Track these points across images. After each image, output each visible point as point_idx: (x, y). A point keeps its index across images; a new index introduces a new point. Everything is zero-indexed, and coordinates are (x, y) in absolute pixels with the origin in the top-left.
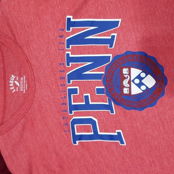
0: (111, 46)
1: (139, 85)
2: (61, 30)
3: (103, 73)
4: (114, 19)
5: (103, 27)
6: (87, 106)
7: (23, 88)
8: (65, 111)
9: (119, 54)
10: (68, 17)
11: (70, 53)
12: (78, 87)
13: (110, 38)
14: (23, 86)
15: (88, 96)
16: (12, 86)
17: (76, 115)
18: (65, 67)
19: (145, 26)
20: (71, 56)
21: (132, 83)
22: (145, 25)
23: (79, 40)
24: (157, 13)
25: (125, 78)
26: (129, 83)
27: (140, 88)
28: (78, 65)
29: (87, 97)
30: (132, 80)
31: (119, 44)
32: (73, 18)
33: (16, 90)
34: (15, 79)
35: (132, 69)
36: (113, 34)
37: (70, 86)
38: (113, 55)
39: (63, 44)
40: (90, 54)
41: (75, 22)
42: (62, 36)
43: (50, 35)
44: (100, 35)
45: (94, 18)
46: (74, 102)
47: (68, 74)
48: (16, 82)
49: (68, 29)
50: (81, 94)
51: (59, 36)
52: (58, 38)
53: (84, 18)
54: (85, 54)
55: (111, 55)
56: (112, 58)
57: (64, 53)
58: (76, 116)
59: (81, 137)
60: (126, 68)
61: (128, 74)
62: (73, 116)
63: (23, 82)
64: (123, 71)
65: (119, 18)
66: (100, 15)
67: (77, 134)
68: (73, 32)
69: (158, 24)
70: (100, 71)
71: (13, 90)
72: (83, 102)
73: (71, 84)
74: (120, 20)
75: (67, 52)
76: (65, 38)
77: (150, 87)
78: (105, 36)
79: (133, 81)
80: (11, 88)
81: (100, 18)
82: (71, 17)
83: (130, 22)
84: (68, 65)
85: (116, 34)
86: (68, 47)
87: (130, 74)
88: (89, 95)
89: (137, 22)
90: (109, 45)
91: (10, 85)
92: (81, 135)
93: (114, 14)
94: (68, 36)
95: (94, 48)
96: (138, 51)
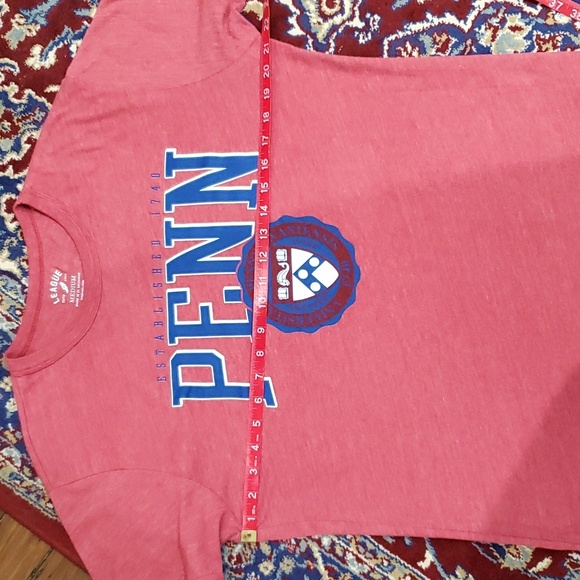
0: (252, 205)
1: (308, 282)
2: (155, 176)
3: (239, 258)
6: (206, 328)
7: (76, 297)
8: (161, 337)
10: (168, 150)
11: (172, 220)
12: (187, 290)
13: (249, 188)
14: (76, 293)
15: (207, 307)
16: (54, 293)
17: (182, 345)
18: (162, 248)
20: (174, 226)
21: (294, 277)
24: (335, 140)
25: (281, 269)
26: (289, 277)
27: (308, 286)
28: (189, 244)
29: (205, 310)
30: (293, 272)
32: (177, 153)
33: (61, 300)
34: (61, 279)
35: (294, 251)
36: (254, 182)
37: (171, 286)
38: (256, 223)
39: (159, 202)
40: (212, 221)
42: (157, 188)
44: (230, 184)
45: (217, 151)
46: (179, 319)
47: (168, 261)
48: (62, 284)
49: (169, 173)
50: (195, 302)
51: (152, 188)
52: (150, 191)
53: (199, 151)
56: (255, 228)
57: (161, 221)
58: (183, 348)
59: (189, 392)
60: (282, 248)
61: (286, 260)
62: (176, 347)
63: (76, 286)
64: (276, 255)
67: (182, 384)
68: (179, 179)
70: (233, 255)
71: (55, 299)
72: (197, 319)
73: (174, 282)
75: (166, 219)
76: (163, 191)
77: (327, 286)
78: (240, 185)
79: (296, 274)
80: (53, 296)
81: (230, 151)
82: (173, 150)
84: (169, 243)
86: (168, 208)
87: (289, 261)
88: (210, 305)
90: (248, 202)
91: (52, 290)
92: (191, 388)
94: (169, 187)
95: (220, 209)
96: (303, 215)
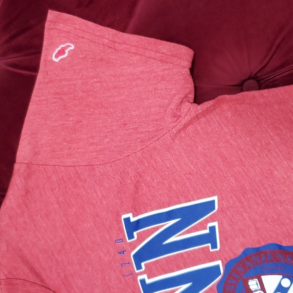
0: (214, 246)
2: (118, 241)
4: (203, 198)
5: (189, 216)
9: (233, 257)
10: (124, 216)
11: (145, 277)
13: (207, 231)
19: (262, 200)
20: (148, 281)
22: (263, 198)
23: (154, 248)
31: (226, 240)
32: (134, 216)
35: (264, 278)
36: (210, 225)
38: (222, 262)
39: (129, 264)
40: (181, 269)
41: (138, 221)
42: (123, 252)
43: (101, 255)
44: (188, 232)
45: (169, 206)
49: (130, 237)
51: (119, 253)
52: (118, 256)
53: (152, 210)
54: (173, 271)
55: (219, 263)
56: (223, 266)
57: (135, 280)
60: (252, 278)
61: (260, 288)
64: (249, 286)
65: (212, 196)
66: (178, 198)
68: (141, 238)
69: (284, 191)
74: (215, 198)
75: (140, 278)
76: (130, 253)
78: (197, 231)
81: (180, 203)
82: (130, 215)
83: (234, 198)
85: (215, 224)
86: (139, 267)
87: (263, 289)
89: (246, 196)
90: (210, 245)
93: (201, 190)
94: (134, 249)
95: (185, 256)
96: (263, 244)
